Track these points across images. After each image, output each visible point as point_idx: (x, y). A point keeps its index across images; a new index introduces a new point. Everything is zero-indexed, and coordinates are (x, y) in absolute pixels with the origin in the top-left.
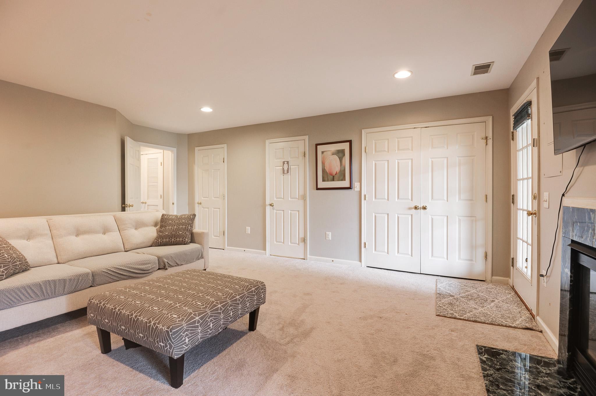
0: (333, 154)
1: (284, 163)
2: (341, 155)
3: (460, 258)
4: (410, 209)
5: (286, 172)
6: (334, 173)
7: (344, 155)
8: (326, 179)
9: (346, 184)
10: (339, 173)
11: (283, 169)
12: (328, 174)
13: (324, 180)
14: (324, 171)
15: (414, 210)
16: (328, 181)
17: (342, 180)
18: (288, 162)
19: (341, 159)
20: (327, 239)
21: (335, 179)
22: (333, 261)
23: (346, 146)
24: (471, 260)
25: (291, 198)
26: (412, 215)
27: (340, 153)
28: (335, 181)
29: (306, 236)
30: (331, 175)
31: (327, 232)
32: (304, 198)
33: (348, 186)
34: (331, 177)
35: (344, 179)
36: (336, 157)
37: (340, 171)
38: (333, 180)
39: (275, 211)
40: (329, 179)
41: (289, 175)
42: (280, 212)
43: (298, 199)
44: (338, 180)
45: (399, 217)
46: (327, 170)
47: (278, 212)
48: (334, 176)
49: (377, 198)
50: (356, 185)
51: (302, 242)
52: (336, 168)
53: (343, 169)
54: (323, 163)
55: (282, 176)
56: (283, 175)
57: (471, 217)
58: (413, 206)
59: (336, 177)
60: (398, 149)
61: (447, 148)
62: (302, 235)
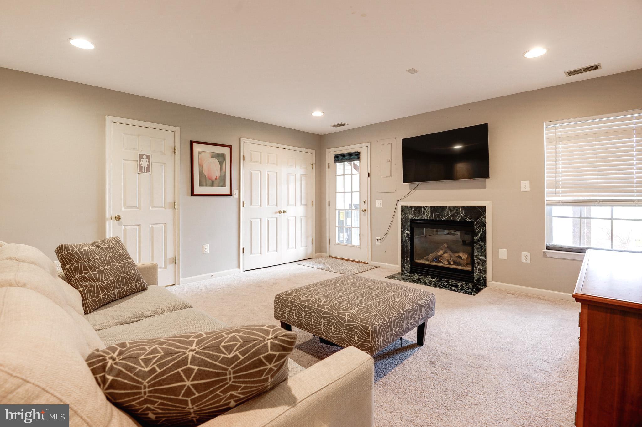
0: (212, 157)
1: (141, 156)
2: (221, 159)
3: (302, 246)
4: (276, 213)
5: (144, 169)
6: (214, 178)
7: (224, 160)
8: (204, 184)
9: (226, 190)
10: (219, 178)
11: (140, 165)
12: (207, 179)
13: (201, 185)
14: (201, 174)
15: (278, 214)
16: (206, 186)
17: (222, 186)
18: (148, 157)
19: (221, 164)
20: (204, 252)
21: (214, 185)
22: (212, 276)
23: (226, 151)
24: (306, 246)
25: (152, 207)
26: (277, 218)
27: (220, 157)
28: (215, 186)
29: (177, 255)
30: (210, 179)
31: (204, 245)
32: (174, 206)
33: (229, 192)
34: (210, 182)
35: (224, 185)
36: (216, 161)
37: (220, 176)
38: (213, 185)
39: (123, 227)
40: (208, 185)
41: (150, 175)
42: (135, 227)
43: (165, 208)
44: (218, 186)
45: (268, 221)
46: (205, 173)
47: (127, 227)
48: (213, 182)
49: (252, 204)
50: (235, 191)
51: (170, 263)
52: (216, 173)
53: (223, 174)
54: (200, 166)
55: (137, 174)
56: (139, 174)
57: (306, 216)
58: (278, 211)
59: (216, 183)
60: (268, 162)
61: (295, 168)
62: (170, 255)
